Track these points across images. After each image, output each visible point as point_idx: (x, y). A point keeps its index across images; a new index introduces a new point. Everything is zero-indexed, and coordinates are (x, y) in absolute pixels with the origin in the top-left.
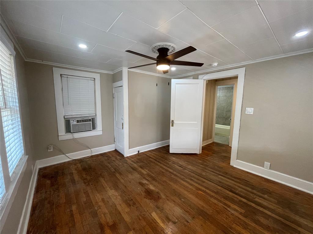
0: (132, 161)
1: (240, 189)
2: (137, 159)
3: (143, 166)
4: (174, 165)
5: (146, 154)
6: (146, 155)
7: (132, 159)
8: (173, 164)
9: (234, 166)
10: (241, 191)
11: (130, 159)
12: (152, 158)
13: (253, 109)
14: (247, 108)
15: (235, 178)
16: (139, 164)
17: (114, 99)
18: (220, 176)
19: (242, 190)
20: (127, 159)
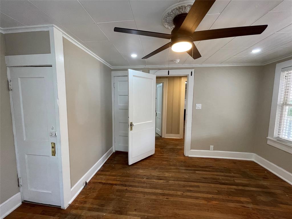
0: (90, 210)
1: (220, 178)
2: (95, 199)
3: (120, 208)
4: (152, 180)
5: (100, 181)
6: (99, 183)
7: (87, 205)
8: (150, 180)
9: (189, 156)
10: (223, 179)
11: (82, 208)
12: (116, 185)
13: (201, 105)
14: (196, 105)
15: (203, 167)
16: (111, 208)
17: (10, 92)
18: (197, 172)
19: (223, 177)
20: (74, 212)
